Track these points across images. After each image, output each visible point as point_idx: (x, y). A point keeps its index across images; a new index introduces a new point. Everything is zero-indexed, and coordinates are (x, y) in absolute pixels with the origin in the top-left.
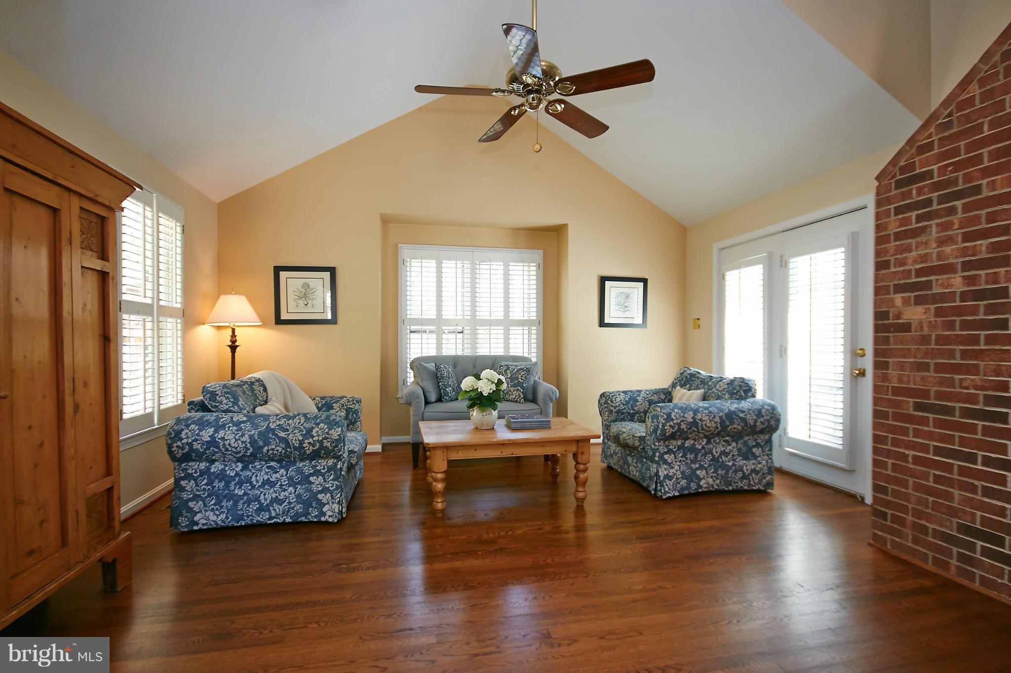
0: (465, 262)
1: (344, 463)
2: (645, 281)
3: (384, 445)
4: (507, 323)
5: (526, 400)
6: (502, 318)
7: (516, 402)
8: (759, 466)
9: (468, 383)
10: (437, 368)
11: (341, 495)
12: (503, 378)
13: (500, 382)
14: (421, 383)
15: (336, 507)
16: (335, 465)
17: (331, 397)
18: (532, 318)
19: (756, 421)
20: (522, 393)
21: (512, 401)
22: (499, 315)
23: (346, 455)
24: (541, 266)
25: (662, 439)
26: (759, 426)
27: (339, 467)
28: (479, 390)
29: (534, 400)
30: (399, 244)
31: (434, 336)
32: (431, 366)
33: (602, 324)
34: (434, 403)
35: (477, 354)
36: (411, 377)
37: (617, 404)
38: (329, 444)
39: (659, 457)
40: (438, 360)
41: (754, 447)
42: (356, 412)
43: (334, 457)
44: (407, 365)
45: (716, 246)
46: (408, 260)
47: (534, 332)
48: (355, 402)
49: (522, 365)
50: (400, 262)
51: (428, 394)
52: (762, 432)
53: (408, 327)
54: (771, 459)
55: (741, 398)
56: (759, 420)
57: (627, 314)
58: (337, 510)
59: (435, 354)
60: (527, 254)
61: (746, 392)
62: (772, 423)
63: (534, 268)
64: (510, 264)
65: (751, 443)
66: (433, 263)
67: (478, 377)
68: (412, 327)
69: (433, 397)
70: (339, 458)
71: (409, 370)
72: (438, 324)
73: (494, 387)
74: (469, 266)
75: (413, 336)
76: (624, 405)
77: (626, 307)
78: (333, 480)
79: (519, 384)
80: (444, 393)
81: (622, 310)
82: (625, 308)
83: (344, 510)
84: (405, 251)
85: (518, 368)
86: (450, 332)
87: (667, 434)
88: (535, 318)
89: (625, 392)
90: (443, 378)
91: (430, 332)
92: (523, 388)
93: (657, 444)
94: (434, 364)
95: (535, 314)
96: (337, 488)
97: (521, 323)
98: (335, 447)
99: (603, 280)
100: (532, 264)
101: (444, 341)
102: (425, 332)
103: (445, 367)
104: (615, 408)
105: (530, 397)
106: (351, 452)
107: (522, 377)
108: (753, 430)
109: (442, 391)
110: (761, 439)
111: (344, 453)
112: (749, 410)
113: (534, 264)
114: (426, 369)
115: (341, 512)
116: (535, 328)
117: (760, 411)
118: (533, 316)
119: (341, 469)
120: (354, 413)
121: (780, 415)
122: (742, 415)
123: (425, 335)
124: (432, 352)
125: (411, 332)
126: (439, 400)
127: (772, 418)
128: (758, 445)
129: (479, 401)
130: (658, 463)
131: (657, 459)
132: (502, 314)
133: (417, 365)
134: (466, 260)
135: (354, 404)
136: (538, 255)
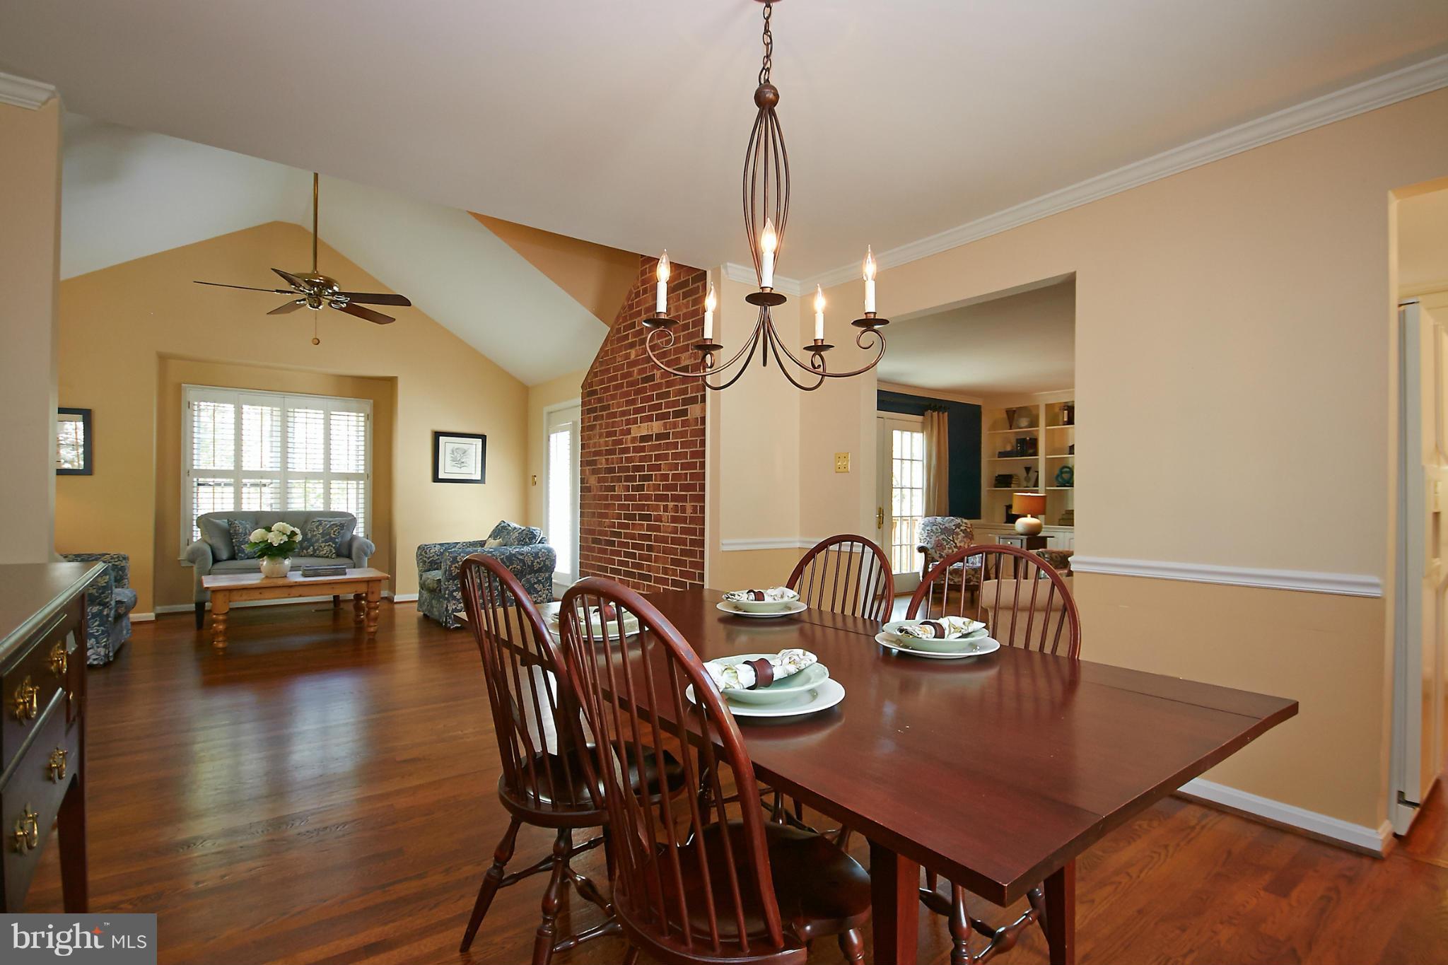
0: (274, 409)
1: (111, 609)
2: (483, 438)
3: (158, 616)
4: (328, 476)
5: (339, 555)
6: (322, 471)
7: (327, 557)
8: (539, 598)
9: (257, 535)
10: (231, 524)
11: (108, 640)
12: (297, 530)
13: (293, 534)
14: (210, 542)
15: (102, 651)
16: (101, 611)
17: (89, 555)
18: (360, 472)
19: (533, 562)
20: (334, 548)
21: (322, 557)
22: (320, 468)
23: (113, 603)
24: (371, 417)
25: (451, 579)
26: (536, 566)
27: (105, 613)
28: (269, 541)
29: (349, 556)
30: (183, 385)
31: (231, 489)
32: (223, 523)
33: (436, 479)
34: (226, 560)
35: (289, 510)
36: (197, 535)
37: (431, 555)
38: (94, 591)
39: (448, 595)
40: (232, 517)
41: (535, 583)
42: (123, 569)
43: (99, 604)
44: (192, 523)
45: (546, 409)
46: (196, 403)
47: (362, 486)
48: (121, 559)
49: (338, 520)
50: (184, 405)
51: (217, 552)
52: (540, 570)
53: (195, 480)
54: (551, 593)
55: (527, 544)
56: (536, 561)
57: (464, 470)
58: (102, 653)
59: (232, 510)
60: (353, 403)
61: (531, 539)
62: (548, 563)
63: (363, 419)
64: (332, 413)
65: (533, 580)
66: (230, 408)
67: (269, 529)
68: (200, 480)
69: (224, 554)
70: (105, 605)
71: (195, 528)
72: (237, 477)
73: (286, 539)
74: (279, 413)
75: (201, 488)
76: (438, 555)
77: (463, 462)
78: (99, 626)
79: (331, 539)
80: (239, 550)
81: (459, 466)
82: (461, 463)
83: (111, 654)
84: (191, 393)
85: (332, 523)
86: (253, 485)
87: (454, 574)
88: (363, 472)
89: (441, 545)
90: (237, 534)
91: (225, 485)
92: (335, 543)
93: (446, 583)
94: (226, 520)
95: (363, 467)
96: (102, 634)
97: (347, 477)
98: (101, 594)
99: (437, 435)
100: (360, 415)
101: (244, 496)
102: (219, 485)
103: (240, 523)
104: (429, 558)
105: (345, 552)
106: (119, 603)
107: (334, 532)
108: (532, 570)
109: (236, 548)
110: (542, 576)
111: (111, 600)
112: (528, 553)
113: (363, 415)
114: (217, 526)
115: (107, 656)
116: (362, 482)
117: (537, 554)
118: (361, 470)
119: (108, 615)
120: (120, 570)
121: (555, 556)
122: (521, 557)
123: (218, 489)
124: (229, 507)
125: (199, 485)
126: (233, 557)
127: (547, 559)
128: (539, 582)
129: (269, 551)
130: (447, 599)
131: (447, 596)
132: (322, 467)
133: (205, 521)
134: (276, 407)
135: (119, 560)
136: (368, 405)
